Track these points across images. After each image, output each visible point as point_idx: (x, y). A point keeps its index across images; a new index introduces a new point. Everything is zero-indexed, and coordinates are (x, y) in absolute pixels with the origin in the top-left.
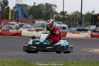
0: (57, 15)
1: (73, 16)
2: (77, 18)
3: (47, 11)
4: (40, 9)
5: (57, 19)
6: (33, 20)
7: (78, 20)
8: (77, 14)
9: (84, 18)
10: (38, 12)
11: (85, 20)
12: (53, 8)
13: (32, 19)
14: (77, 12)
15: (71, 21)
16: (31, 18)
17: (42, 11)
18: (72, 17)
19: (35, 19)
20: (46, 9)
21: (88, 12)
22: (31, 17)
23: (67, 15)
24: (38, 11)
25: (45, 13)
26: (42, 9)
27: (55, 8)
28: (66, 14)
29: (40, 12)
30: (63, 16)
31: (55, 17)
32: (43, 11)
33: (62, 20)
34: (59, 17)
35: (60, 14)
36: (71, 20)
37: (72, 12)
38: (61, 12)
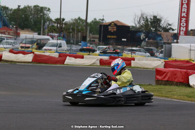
0: (51, 22)
1: (73, 24)
2: (80, 28)
3: (36, 16)
4: (26, 13)
5: (51, 29)
6: (17, 30)
7: (80, 32)
8: (79, 21)
9: (88, 28)
10: (23, 18)
11: (90, 32)
12: (45, 12)
13: (15, 29)
14: (79, 18)
15: (70, 33)
16: (13, 27)
17: (29, 16)
18: (72, 27)
19: (18, 29)
20: (34, 14)
21: (95, 19)
22: (14, 25)
23: (66, 24)
24: (23, 16)
25: (33, 20)
26: (29, 14)
27: (48, 12)
28: (64, 22)
29: (27, 19)
30: (59, 25)
31: (47, 26)
32: (31, 17)
33: (58, 30)
34: (53, 26)
35: (55, 22)
36: (71, 30)
37: (72, 19)
38: (56, 20)
